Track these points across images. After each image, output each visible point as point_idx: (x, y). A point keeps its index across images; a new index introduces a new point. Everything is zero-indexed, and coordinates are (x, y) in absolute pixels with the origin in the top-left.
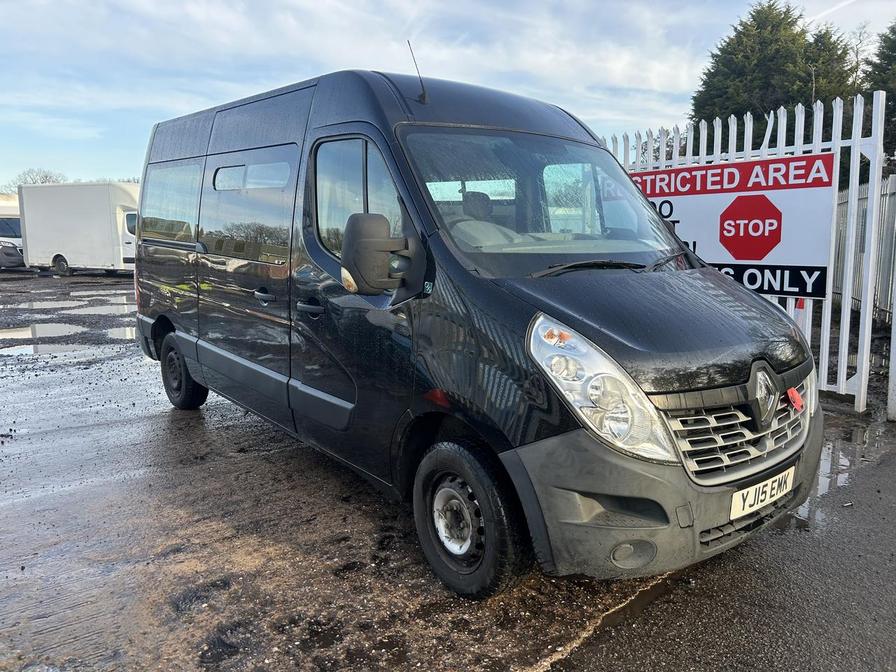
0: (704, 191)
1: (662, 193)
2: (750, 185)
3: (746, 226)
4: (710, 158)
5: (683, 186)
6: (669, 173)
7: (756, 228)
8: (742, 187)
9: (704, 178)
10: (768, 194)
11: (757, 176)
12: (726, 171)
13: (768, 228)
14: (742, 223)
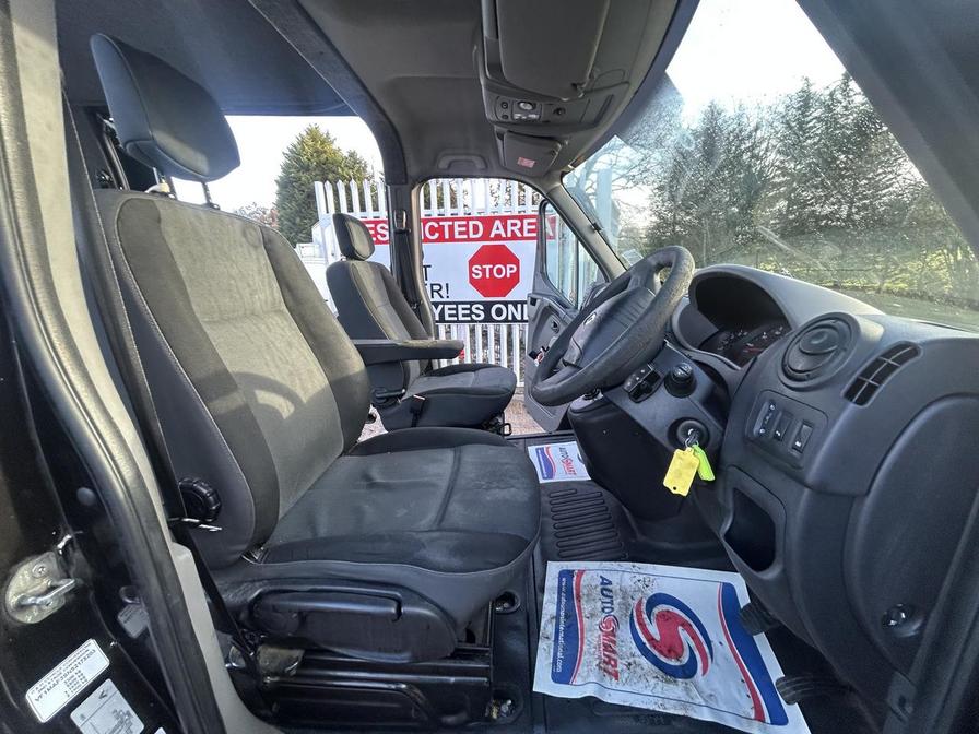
0: (452, 239)
2: (492, 236)
3: (491, 270)
4: (454, 211)
5: (432, 234)
7: (499, 271)
8: (485, 237)
9: (451, 228)
10: (506, 243)
11: (498, 229)
12: (471, 223)
13: (509, 272)
14: (488, 267)
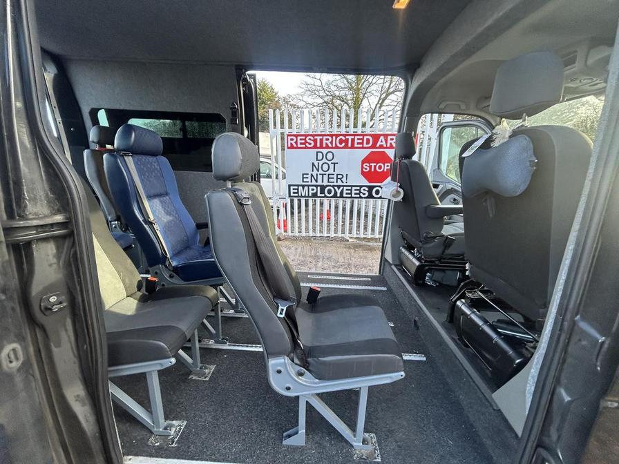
0: (353, 147)
1: (327, 147)
2: (378, 146)
3: (375, 167)
4: (355, 130)
5: (341, 143)
6: (332, 136)
7: (380, 168)
8: (374, 146)
9: (353, 140)
10: (387, 151)
11: (382, 142)
12: (365, 138)
13: (386, 168)
14: (373, 165)
